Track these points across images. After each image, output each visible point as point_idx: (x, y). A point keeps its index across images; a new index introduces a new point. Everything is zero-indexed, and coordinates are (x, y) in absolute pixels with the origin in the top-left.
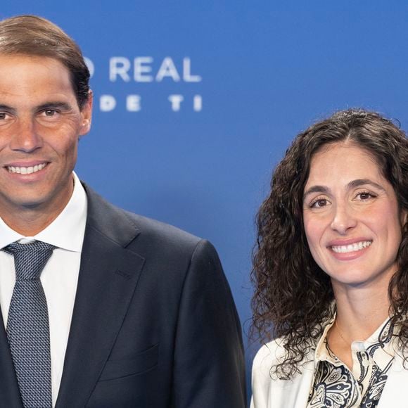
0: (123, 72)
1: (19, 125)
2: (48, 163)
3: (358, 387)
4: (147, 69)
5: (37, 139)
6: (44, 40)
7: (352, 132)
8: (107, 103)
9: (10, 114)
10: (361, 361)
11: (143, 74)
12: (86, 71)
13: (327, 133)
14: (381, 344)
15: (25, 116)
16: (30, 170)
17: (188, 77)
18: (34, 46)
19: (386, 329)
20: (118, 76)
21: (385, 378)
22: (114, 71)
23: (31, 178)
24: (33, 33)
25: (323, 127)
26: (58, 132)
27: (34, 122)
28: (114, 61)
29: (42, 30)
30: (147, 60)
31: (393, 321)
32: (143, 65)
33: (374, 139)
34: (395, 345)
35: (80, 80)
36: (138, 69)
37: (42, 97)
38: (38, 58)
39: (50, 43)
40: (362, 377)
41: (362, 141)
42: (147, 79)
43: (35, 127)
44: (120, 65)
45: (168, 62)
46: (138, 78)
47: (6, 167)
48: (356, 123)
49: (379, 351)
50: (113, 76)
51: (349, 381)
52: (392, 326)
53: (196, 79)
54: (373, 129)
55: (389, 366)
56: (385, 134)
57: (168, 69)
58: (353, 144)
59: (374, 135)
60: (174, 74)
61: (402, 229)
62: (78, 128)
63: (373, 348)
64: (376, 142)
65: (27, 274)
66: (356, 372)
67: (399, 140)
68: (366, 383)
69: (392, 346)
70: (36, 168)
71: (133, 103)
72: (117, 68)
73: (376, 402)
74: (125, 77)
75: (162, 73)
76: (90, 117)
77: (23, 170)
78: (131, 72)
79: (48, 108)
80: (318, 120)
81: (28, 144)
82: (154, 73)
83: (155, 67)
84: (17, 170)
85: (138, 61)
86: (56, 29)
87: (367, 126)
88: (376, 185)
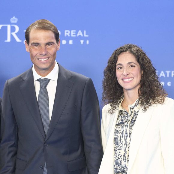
0: (68, 34)
1: (41, 48)
2: (49, 58)
3: (130, 117)
4: (74, 33)
5: (46, 52)
6: (48, 26)
7: (129, 50)
8: (64, 42)
9: (39, 45)
10: (131, 110)
11: (73, 35)
12: (59, 34)
13: (122, 50)
14: (136, 105)
15: (43, 46)
16: (44, 60)
17: (85, 35)
18: (45, 27)
19: (138, 102)
20: (67, 35)
21: (137, 114)
22: (66, 34)
23: (44, 62)
24: (45, 24)
25: (121, 48)
26: (51, 50)
27: (45, 47)
28: (66, 31)
29: (47, 23)
30: (75, 31)
31: (139, 100)
32: (73, 32)
33: (134, 52)
34: (140, 106)
35: (57, 36)
36: (72, 33)
37: (48, 41)
38: (46, 31)
39: (50, 27)
40: (131, 114)
41: (132, 52)
42: (75, 36)
43: (45, 49)
44: (67, 32)
45: (80, 31)
46: (72, 36)
47: (38, 59)
48: (130, 47)
49: (135, 107)
50: (65, 35)
51: (128, 115)
52: (139, 101)
53: (87, 36)
54: (134, 49)
55: (138, 111)
56: (137, 50)
57: (80, 33)
58: (129, 53)
59: (134, 50)
60: (81, 34)
61: (142, 75)
62: (57, 49)
63: (134, 106)
64: (135, 52)
65: (43, 87)
66: (129, 113)
67: (141, 52)
68: (132, 116)
69: (139, 106)
70: (46, 59)
71: (71, 42)
72: (67, 33)
73: (135, 121)
74: (69, 35)
75: (78, 34)
76: (60, 46)
77: (42, 60)
78: (70, 34)
79: (49, 44)
80: (120, 47)
81: (44, 53)
82: (76, 34)
83: (77, 33)
84: (41, 60)
85: (72, 31)
86: (51, 23)
87: (133, 48)
88: (135, 63)
